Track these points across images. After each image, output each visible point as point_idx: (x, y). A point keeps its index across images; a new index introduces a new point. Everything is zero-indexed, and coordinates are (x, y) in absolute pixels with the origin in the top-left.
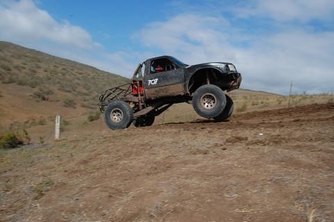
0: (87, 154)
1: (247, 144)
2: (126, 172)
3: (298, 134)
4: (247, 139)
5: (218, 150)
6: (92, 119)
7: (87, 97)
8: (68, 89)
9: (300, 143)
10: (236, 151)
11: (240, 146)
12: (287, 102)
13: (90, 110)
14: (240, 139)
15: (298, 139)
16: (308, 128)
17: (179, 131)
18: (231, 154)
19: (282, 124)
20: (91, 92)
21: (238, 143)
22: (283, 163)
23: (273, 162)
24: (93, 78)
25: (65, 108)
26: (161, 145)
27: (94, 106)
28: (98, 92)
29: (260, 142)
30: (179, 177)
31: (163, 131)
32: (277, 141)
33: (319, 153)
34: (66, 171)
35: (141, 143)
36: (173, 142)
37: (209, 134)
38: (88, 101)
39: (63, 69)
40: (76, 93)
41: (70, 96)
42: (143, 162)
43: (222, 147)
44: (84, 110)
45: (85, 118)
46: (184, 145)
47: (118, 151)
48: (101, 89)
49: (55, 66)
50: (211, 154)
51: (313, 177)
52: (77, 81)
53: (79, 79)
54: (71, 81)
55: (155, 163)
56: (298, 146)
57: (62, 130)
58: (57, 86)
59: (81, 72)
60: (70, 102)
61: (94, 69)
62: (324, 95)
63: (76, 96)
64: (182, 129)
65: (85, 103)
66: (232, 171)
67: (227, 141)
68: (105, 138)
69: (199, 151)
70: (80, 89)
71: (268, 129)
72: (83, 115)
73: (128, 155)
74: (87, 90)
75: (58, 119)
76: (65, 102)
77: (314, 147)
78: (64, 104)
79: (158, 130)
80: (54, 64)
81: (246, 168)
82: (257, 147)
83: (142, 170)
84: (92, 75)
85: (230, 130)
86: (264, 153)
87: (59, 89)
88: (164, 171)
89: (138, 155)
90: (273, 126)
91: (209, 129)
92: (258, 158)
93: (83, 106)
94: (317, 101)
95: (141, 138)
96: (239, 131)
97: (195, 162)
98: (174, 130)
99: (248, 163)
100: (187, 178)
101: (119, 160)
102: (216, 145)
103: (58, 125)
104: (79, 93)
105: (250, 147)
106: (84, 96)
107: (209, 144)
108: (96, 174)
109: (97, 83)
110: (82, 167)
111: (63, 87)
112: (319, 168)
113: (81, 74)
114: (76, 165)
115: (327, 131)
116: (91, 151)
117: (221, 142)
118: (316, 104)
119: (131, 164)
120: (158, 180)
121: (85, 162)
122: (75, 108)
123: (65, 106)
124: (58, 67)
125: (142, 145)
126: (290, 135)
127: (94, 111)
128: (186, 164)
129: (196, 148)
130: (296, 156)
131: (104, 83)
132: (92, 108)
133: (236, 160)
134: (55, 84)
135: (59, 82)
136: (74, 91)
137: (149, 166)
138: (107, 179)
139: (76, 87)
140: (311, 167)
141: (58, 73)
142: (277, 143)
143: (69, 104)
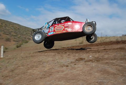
0: (13, 66)
1: (85, 62)
2: (31, 77)
3: (106, 56)
4: (85, 59)
5: (72, 65)
6: (18, 47)
7: (16, 37)
8: (7, 33)
9: (107, 61)
10: (80, 65)
11: (82, 62)
12: (100, 40)
13: (17, 43)
14: (82, 59)
15: (107, 59)
16: (110, 53)
17: (55, 55)
18: (78, 67)
19: (99, 51)
20: (17, 35)
21: (81, 61)
22: (102, 72)
23: (97, 72)
24: (19, 29)
25: (6, 42)
26: (48, 62)
27: (19, 41)
28: (20, 35)
29: (91, 60)
30: (55, 80)
31: (48, 54)
32: (98, 60)
33: (117, 66)
34: (3, 76)
35: (39, 60)
36: (53, 60)
37: (68, 56)
38: (16, 38)
39: (5, 25)
40: (11, 35)
41: (8, 36)
42: (39, 71)
43: (74, 63)
44: (14, 43)
45: (15, 46)
46: (58, 62)
47: (28, 65)
48: (22, 33)
49: (1, 24)
50: (70, 67)
51: (116, 81)
52: (11, 30)
53: (12, 29)
54: (8, 30)
55: (45, 72)
56: (107, 63)
57: (4, 52)
58: (3, 32)
59: (13, 26)
60: (8, 39)
61: (19, 25)
62: (114, 37)
63: (11, 36)
64: (57, 53)
65: (15, 40)
66: (80, 77)
67: (77, 60)
68: (22, 57)
69: (64, 66)
70: (13, 33)
71: (93, 53)
72: (14, 45)
73: (32, 67)
74: (16, 34)
75: (2, 47)
76: (6, 39)
77: (114, 63)
78: (6, 40)
79: (46, 54)
80: (1, 23)
81: (85, 75)
82: (89, 63)
83: (39, 76)
84: (18, 27)
85: (77, 54)
86: (93, 67)
87: (3, 34)
88: (49, 76)
89: (37, 67)
90: (95, 52)
91: (68, 53)
92: (90, 70)
93: (14, 41)
94: (111, 40)
95: (38, 58)
96: (81, 55)
97: (63, 71)
98: (53, 54)
99: (86, 72)
100: (59, 81)
101: (28, 70)
102: (72, 62)
103: (2, 50)
104: (12, 35)
105: (87, 63)
106: (15, 37)
107: (68, 61)
108: (17, 78)
109: (20, 31)
110: (11, 74)
111: (5, 33)
112: (118, 75)
113: (13, 27)
114: (8, 72)
115: (118, 55)
116: (16, 65)
117: (74, 61)
118: (111, 41)
119: (33, 72)
120: (46, 82)
121: (12, 71)
122: (10, 42)
123: (6, 41)
124: (3, 24)
125: (39, 62)
126: (103, 56)
127: (19, 43)
128: (59, 73)
129: (63, 63)
130: (107, 69)
131: (23, 31)
132: (18, 42)
133: (81, 70)
134: (1, 31)
135: (3, 31)
136: (10, 34)
137: (42, 74)
138: (22, 81)
139: (11, 33)
140: (114, 74)
141: (3, 26)
142: (98, 61)
143: (8, 40)
